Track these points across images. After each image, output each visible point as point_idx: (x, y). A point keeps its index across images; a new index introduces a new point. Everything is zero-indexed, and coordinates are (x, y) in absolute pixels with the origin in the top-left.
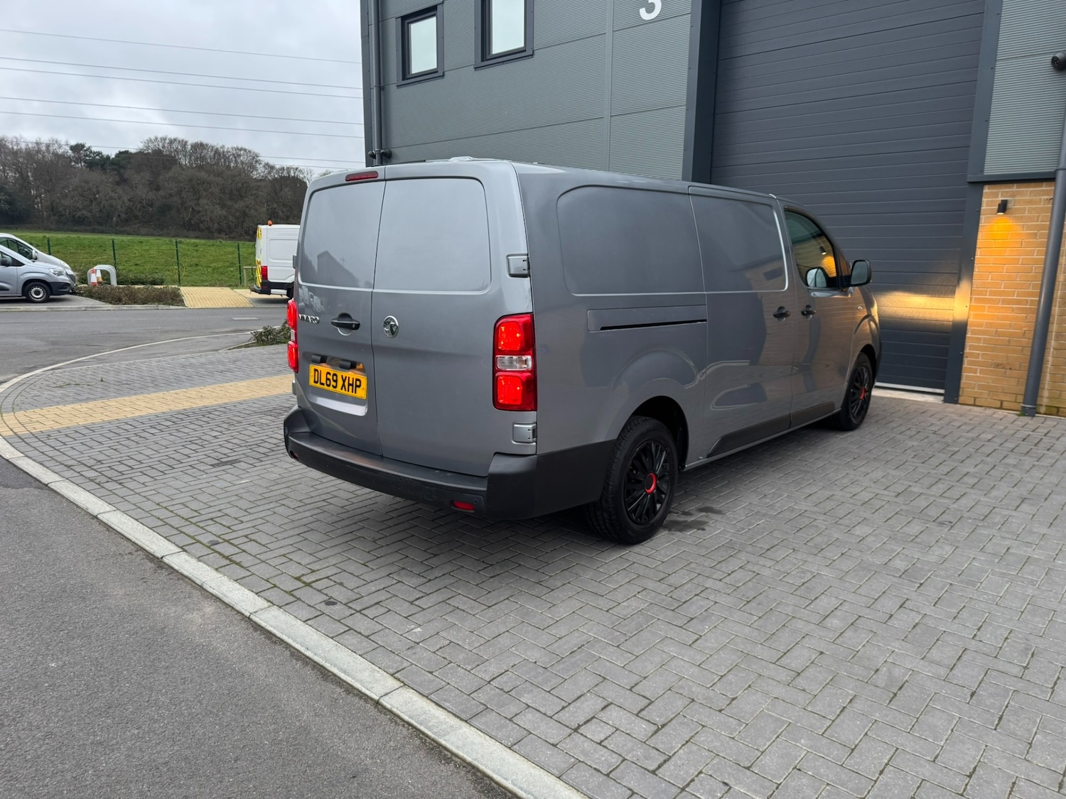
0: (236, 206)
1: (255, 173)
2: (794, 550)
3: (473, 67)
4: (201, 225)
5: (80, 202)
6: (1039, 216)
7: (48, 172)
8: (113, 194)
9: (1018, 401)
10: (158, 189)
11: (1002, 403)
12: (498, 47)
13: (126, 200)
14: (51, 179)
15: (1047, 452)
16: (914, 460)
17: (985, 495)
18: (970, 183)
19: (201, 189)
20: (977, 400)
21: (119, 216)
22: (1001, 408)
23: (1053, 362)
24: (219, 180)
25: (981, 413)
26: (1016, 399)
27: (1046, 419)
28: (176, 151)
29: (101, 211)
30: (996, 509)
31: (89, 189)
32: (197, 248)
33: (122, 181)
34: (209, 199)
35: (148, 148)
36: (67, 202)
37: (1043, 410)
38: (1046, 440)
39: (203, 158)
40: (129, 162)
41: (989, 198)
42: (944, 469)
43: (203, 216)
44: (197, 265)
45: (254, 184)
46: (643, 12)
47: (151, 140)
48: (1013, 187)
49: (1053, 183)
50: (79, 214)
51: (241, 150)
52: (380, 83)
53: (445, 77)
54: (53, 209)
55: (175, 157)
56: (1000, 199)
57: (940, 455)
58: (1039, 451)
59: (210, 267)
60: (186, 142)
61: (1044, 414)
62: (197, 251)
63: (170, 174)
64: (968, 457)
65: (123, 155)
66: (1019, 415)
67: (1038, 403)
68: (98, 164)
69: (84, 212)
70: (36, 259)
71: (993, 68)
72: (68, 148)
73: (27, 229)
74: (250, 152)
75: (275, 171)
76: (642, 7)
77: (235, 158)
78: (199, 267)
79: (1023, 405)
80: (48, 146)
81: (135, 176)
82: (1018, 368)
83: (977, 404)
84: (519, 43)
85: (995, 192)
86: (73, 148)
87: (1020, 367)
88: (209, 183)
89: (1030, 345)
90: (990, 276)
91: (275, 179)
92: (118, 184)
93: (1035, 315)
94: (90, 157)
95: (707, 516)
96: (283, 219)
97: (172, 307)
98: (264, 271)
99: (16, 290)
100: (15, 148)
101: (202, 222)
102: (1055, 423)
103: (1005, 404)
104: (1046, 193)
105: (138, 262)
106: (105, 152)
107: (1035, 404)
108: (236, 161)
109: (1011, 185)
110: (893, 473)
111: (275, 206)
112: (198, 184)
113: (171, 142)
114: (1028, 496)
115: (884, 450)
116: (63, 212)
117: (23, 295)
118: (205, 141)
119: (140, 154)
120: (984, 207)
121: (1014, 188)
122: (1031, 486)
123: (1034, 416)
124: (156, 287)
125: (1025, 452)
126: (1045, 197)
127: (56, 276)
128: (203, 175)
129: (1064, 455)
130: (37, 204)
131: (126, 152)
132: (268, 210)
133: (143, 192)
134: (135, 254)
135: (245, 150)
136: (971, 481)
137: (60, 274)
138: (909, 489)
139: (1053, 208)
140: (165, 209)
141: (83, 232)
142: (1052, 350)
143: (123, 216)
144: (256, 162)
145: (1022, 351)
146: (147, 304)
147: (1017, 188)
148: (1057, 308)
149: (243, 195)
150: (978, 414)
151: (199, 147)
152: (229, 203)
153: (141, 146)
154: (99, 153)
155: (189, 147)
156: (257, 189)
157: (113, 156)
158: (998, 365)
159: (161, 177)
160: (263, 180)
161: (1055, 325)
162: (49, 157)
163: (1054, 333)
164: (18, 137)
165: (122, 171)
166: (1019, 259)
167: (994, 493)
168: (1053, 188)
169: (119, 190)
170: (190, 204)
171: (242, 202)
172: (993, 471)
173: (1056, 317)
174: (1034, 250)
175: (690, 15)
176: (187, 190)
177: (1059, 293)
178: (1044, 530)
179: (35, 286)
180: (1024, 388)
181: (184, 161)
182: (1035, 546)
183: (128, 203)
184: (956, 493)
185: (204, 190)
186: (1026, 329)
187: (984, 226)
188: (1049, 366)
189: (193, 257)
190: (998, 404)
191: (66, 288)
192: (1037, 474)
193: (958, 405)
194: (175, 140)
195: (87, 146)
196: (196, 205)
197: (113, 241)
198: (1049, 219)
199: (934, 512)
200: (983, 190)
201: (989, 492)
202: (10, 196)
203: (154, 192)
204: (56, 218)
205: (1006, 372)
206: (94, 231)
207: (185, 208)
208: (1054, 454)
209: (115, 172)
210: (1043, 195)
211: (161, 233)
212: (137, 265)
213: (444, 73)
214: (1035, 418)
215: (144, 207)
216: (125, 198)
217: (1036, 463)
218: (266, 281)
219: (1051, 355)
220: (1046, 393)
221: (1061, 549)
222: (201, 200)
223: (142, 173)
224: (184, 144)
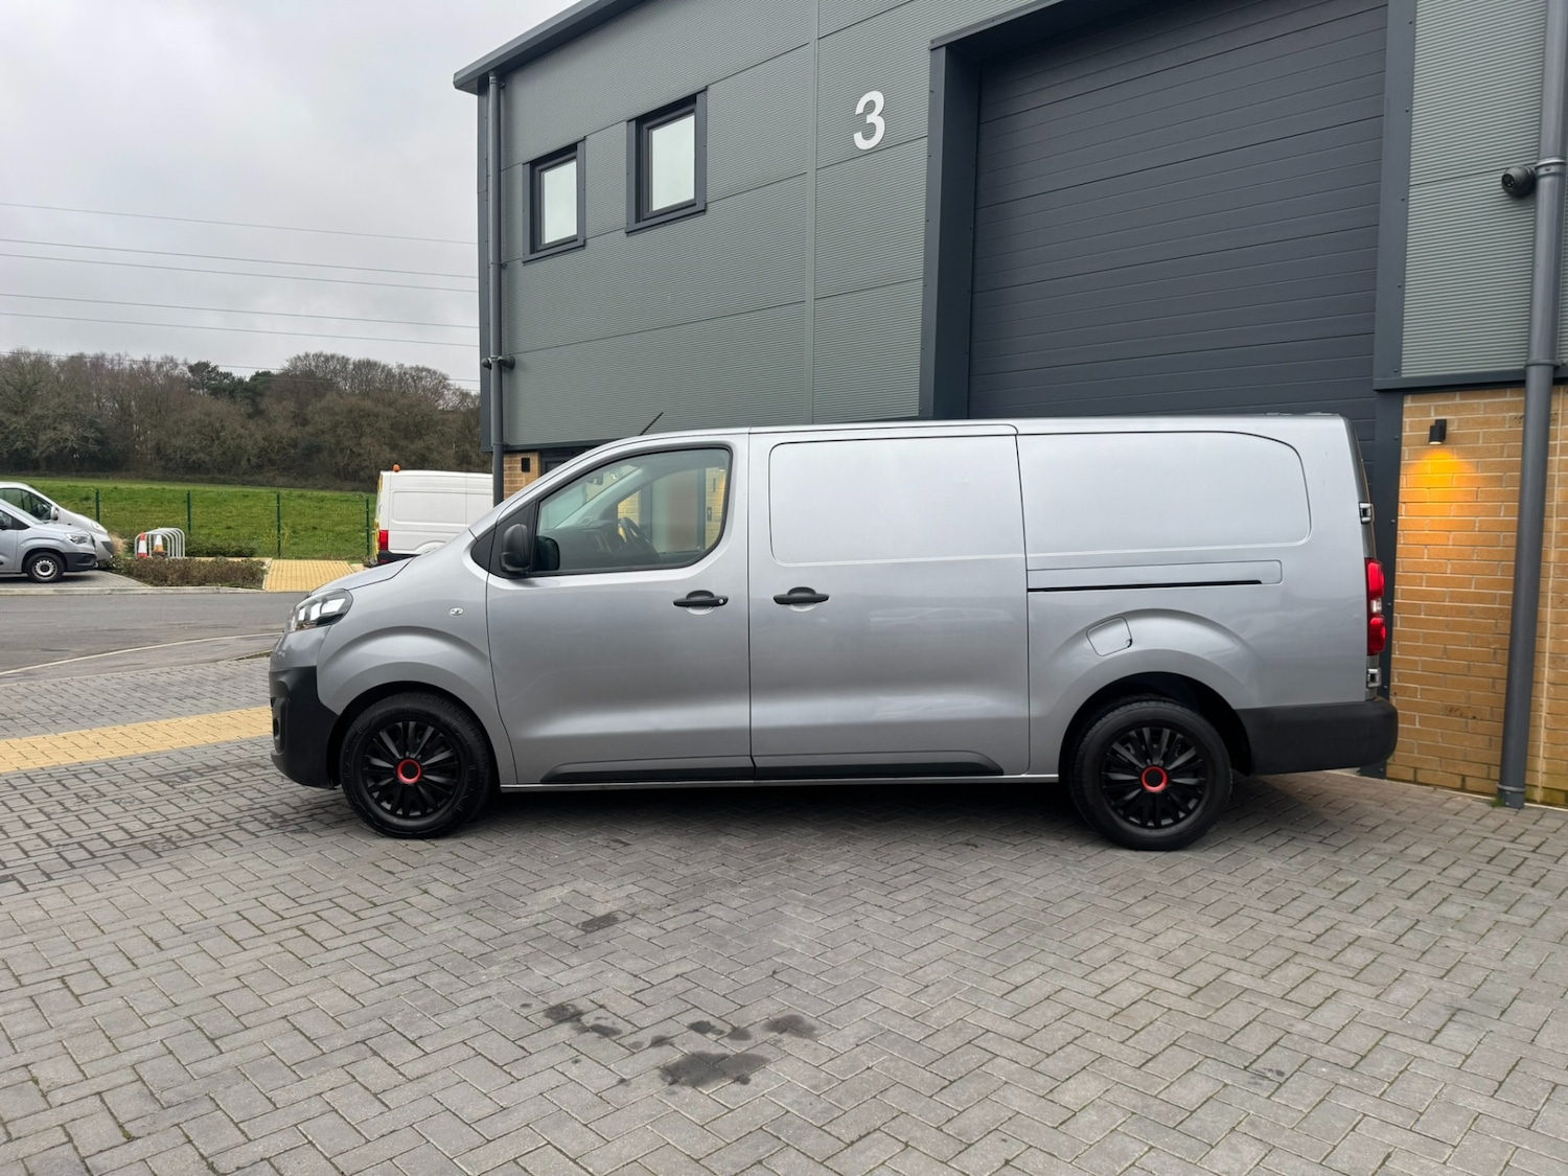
0: (412, 447)
1: (441, 402)
2: (907, 1145)
3: (623, 231)
4: (361, 473)
5: (197, 442)
6: (1502, 447)
7: (157, 400)
8: (242, 430)
9: (1492, 777)
10: (305, 422)
11: (1463, 780)
12: (660, 200)
13: (260, 439)
14: (160, 411)
15: (1531, 890)
16: (1261, 905)
17: (1377, 997)
18: (1379, 391)
19: (364, 423)
20: (1419, 771)
21: (249, 460)
22: (1463, 789)
23: (1550, 708)
24: (391, 412)
25: (1424, 798)
26: (1489, 773)
27: (1543, 813)
28: (334, 371)
29: (224, 453)
30: (1389, 1039)
31: (211, 424)
32: (321, 504)
33: (257, 413)
34: (373, 437)
35: (295, 368)
36: (178, 442)
37: (1538, 795)
38: (1534, 861)
39: (369, 382)
40: (268, 388)
41: (1416, 417)
42: (1314, 926)
43: (365, 460)
44: (315, 528)
45: (439, 417)
46: (858, 137)
47: (299, 357)
48: (1454, 398)
49: (1523, 389)
50: (194, 457)
51: (423, 369)
52: (500, 260)
53: (587, 247)
54: (158, 450)
55: (331, 379)
56: (1433, 417)
57: (1317, 892)
58: (1515, 888)
59: (333, 531)
60: (348, 359)
61: (1543, 803)
62: (321, 508)
63: (324, 403)
64: (1370, 899)
65: (263, 377)
66: (1493, 805)
67: (1527, 782)
68: (224, 390)
69: (202, 455)
70: (56, 519)
71: (1405, 200)
72: (186, 369)
73: (121, 478)
74: (435, 373)
75: (468, 400)
76: (857, 131)
77: (415, 381)
78: (318, 532)
79: (1500, 787)
80: (159, 366)
81: (275, 406)
82: (1488, 717)
83: (1420, 780)
84: (688, 194)
85: (1424, 407)
86: (192, 369)
87: (1492, 715)
88: (377, 416)
89: (1505, 676)
90: (1426, 551)
91: (470, 410)
92: (250, 416)
93: (1509, 622)
94: (216, 380)
95: (775, 1043)
96: (478, 466)
97: (240, 590)
98: (384, 538)
99: (14, 563)
100: (116, 368)
101: (363, 469)
102: (1560, 824)
103: (1470, 783)
104: (1511, 407)
105: (232, 524)
106: (237, 373)
107: (1524, 785)
108: (416, 387)
109: (1451, 394)
110: (1206, 933)
111: (468, 447)
112: (361, 417)
113: (328, 359)
114: (1467, 1004)
115: (1211, 877)
116: (172, 456)
117: (23, 571)
118: (373, 358)
119: (285, 374)
120: (1407, 433)
121: (1457, 400)
122: (1478, 976)
123: (1522, 807)
124: (230, 559)
125: (1486, 890)
126: (1511, 414)
127: (74, 544)
128: (368, 404)
129: (1563, 898)
130: (141, 444)
131: (266, 374)
132: (457, 452)
133: (284, 429)
134: (231, 512)
135: (428, 371)
136: (1356, 957)
137: (82, 540)
138: (1223, 978)
139: (1524, 432)
140: (313, 451)
141: (197, 482)
142: (1546, 684)
143: (254, 460)
144: (444, 387)
145: (1494, 687)
146: (204, 585)
147: (1462, 399)
148: (1549, 609)
149: (423, 432)
150: (1416, 801)
151: (369, 365)
152: (403, 443)
153: (286, 365)
154: (227, 375)
155: (351, 367)
156: (443, 424)
157: (247, 380)
158: (1451, 711)
159: (310, 408)
160: (454, 411)
161: (1548, 639)
162: (161, 380)
163: (1547, 655)
164: (122, 353)
165: (258, 399)
166: (1475, 521)
167: (1399, 993)
168: (1523, 398)
169: (251, 424)
170: (347, 444)
171: (421, 442)
172: (1410, 935)
173: (1549, 625)
174: (1501, 506)
175: (926, 139)
176: (344, 424)
177: (1550, 584)
178: (1481, 1104)
179: (42, 558)
180: (1500, 753)
181: (345, 386)
182: (1449, 1151)
183: (261, 443)
184: (1311, 994)
185: (369, 425)
186: (1497, 646)
187: (1409, 464)
188: (1544, 714)
189: (314, 517)
190: (1458, 782)
191: (88, 562)
192: (1499, 942)
193: (1386, 781)
194: (333, 357)
195: (212, 364)
196: (356, 445)
197: (188, 494)
198: (1520, 452)
199: (1253, 1042)
200: (1402, 404)
201: (1387, 988)
202: (102, 433)
203: (299, 427)
204: (163, 463)
205: (1467, 723)
206: (212, 481)
207: (342, 450)
208: (1545, 895)
209: (247, 401)
210: (1509, 411)
211: (305, 483)
212: (229, 528)
213: (585, 241)
214: (1523, 813)
215: (284, 448)
216: (259, 436)
217: (1503, 917)
218: (385, 552)
219: (1545, 695)
220: (1541, 765)
221: (1507, 1163)
222: (364, 438)
223: (284, 403)
224: (344, 361)
